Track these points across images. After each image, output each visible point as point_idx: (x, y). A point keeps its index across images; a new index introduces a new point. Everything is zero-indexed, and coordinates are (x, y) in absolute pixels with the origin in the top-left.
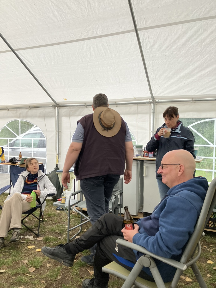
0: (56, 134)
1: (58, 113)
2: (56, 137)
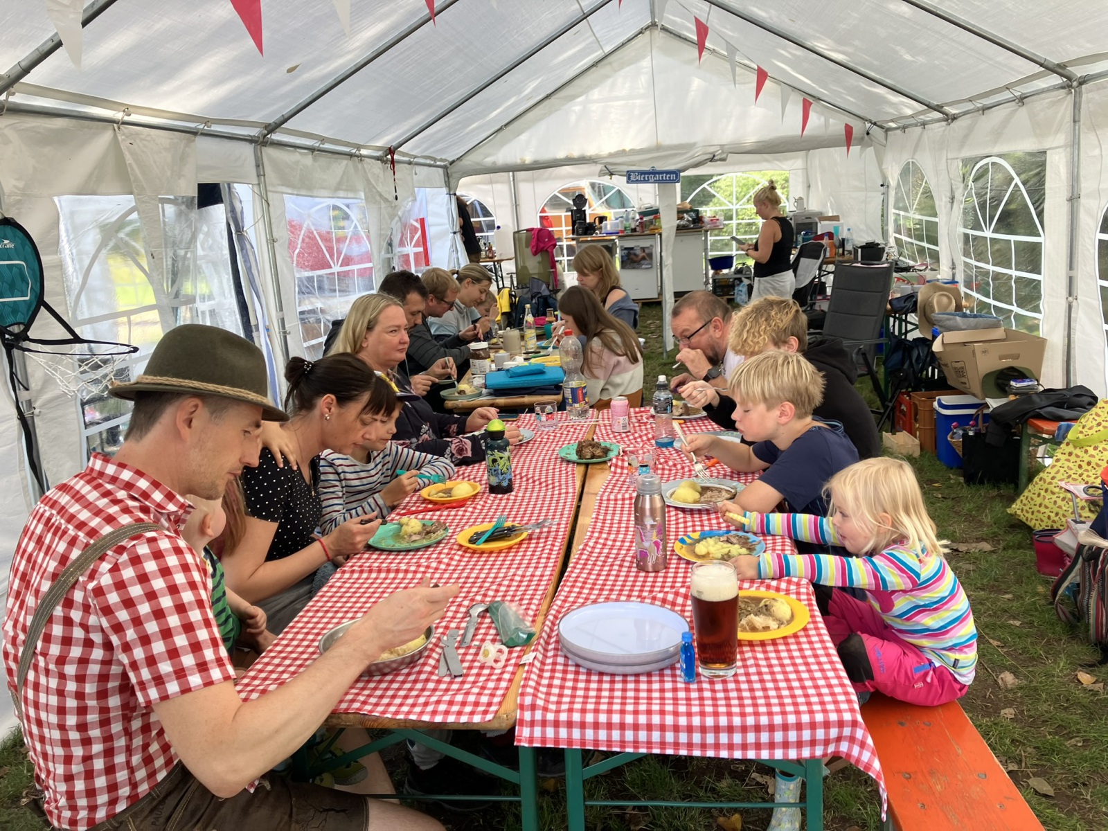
0: (512, 210)
1: (513, 179)
2: (512, 213)
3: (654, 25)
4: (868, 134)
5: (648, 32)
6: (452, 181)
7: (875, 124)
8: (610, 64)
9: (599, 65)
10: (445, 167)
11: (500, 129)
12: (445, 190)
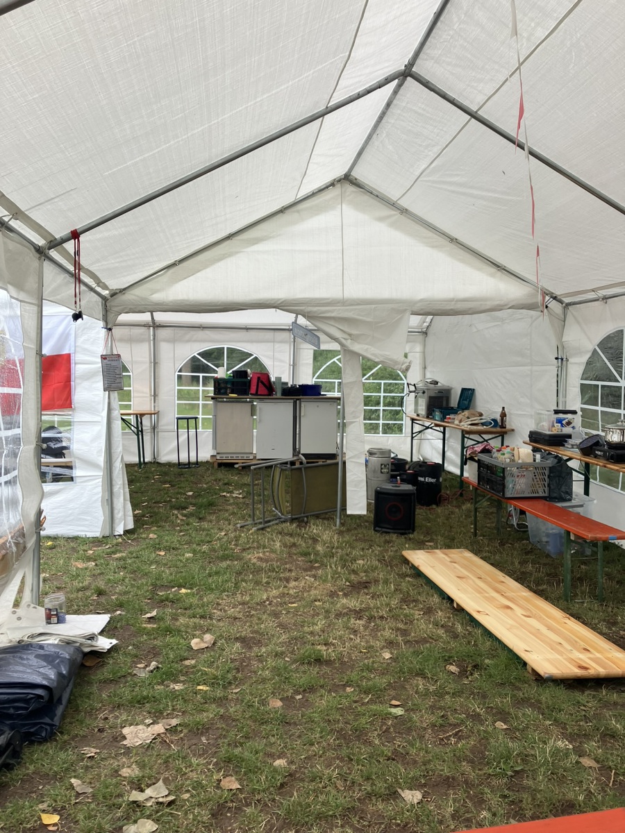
0: (150, 367)
1: (154, 335)
2: (150, 371)
3: (347, 179)
4: (547, 307)
5: (338, 186)
6: (111, 316)
7: (555, 298)
8: (298, 211)
9: (287, 211)
10: (104, 298)
11: (174, 265)
12: (101, 324)
